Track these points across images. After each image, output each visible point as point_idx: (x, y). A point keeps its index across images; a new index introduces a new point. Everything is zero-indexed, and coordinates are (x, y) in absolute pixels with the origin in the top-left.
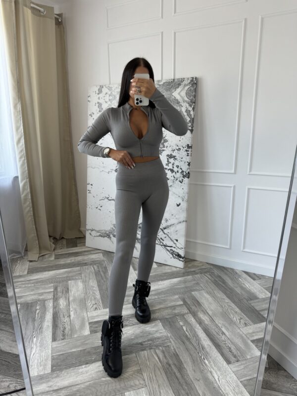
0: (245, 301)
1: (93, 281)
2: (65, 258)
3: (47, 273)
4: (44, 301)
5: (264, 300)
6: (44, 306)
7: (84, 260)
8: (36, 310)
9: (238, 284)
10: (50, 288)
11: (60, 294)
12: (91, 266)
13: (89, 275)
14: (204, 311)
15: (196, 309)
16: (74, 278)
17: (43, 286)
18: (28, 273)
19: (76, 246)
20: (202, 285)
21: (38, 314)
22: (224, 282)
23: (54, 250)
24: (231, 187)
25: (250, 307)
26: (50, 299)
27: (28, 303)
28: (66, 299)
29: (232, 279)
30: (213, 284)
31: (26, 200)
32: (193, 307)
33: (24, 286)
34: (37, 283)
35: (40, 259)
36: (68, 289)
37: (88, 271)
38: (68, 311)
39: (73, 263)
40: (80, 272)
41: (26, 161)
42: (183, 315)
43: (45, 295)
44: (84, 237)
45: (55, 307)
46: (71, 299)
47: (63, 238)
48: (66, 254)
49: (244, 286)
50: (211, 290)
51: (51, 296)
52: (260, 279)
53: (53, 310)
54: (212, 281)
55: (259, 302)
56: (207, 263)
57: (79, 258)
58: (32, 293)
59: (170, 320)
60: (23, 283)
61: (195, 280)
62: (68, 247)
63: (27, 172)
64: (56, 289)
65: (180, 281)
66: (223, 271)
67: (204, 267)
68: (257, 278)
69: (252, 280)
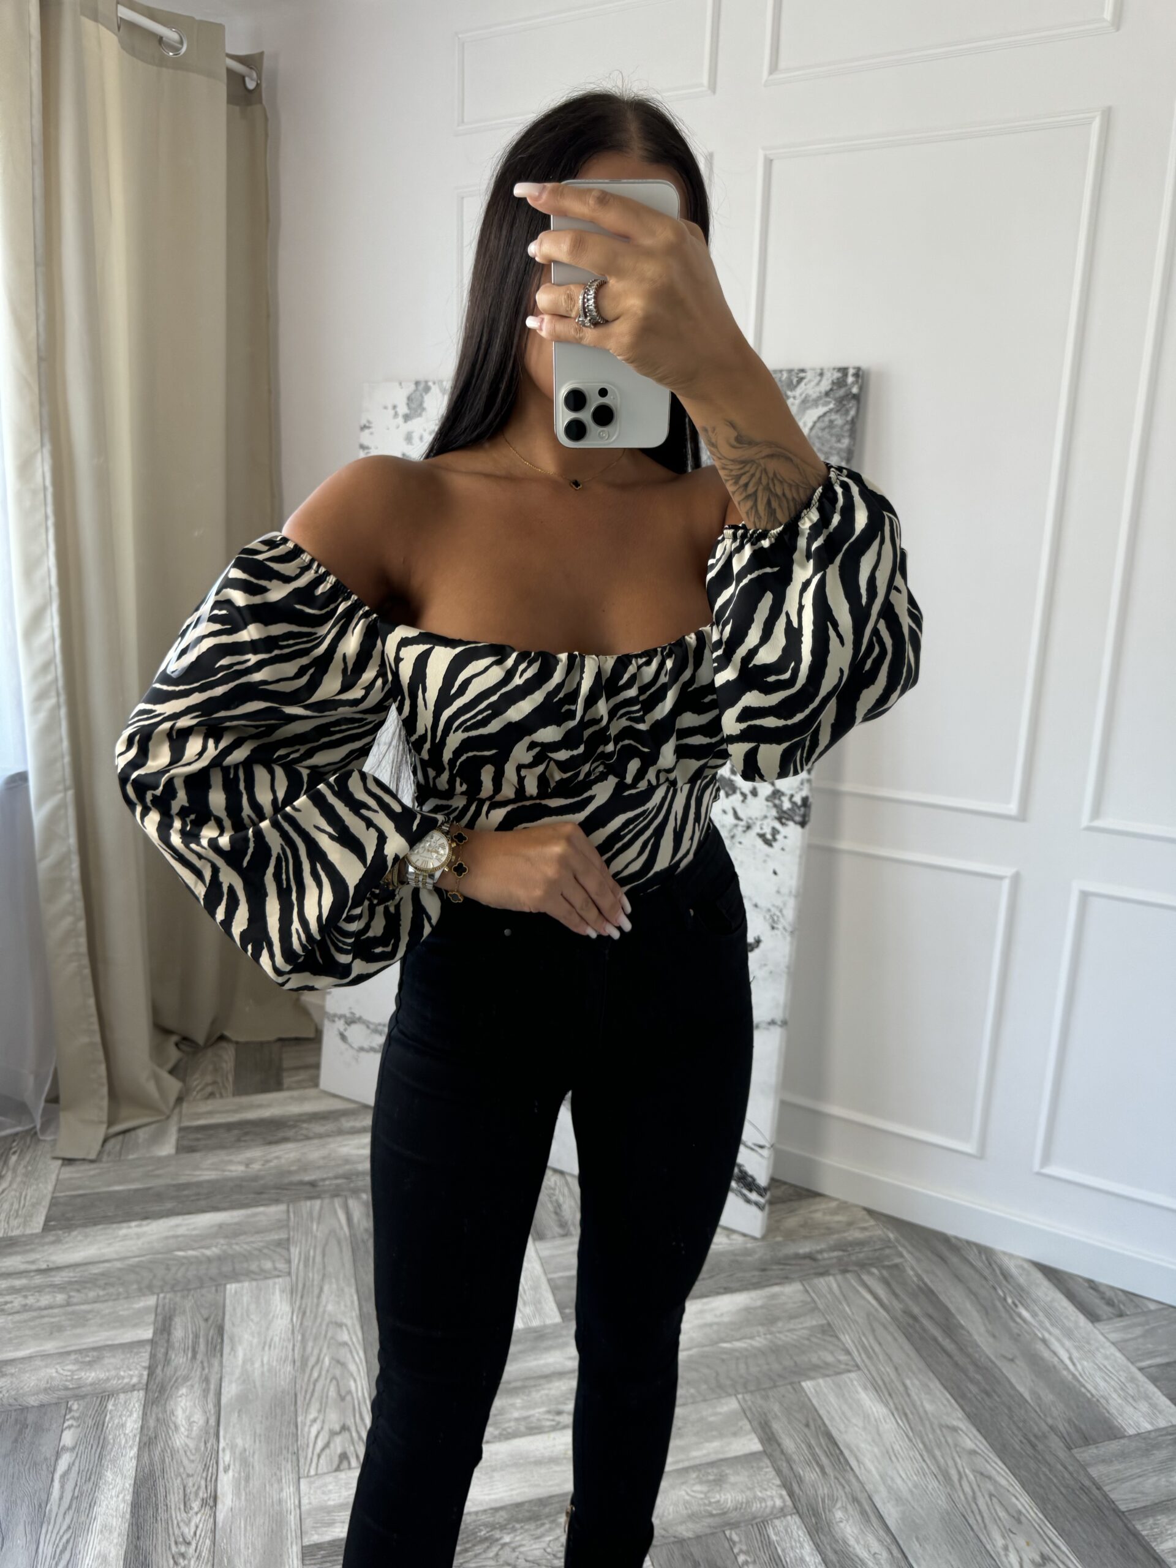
0: (1055, 1443)
1: (340, 1292)
2: (222, 1147)
3: (133, 1228)
4: (102, 1396)
5: (1148, 1443)
6: (100, 1425)
7: (305, 1168)
8: (58, 1456)
9: (1016, 1338)
10: (134, 1320)
11: (180, 1360)
12: (337, 1202)
13: (324, 1255)
14: (862, 1497)
15: (824, 1490)
16: (254, 1267)
17: (105, 1308)
18: (47, 1228)
19: (278, 1086)
20: (847, 1339)
21: (64, 1475)
22: (950, 1325)
23: (180, 1100)
24: (1001, 878)
25: (1083, 1488)
26: (133, 1388)
27: (24, 1409)
28: (206, 1391)
29: (986, 1311)
30: (902, 1339)
31: (56, 883)
32: (810, 1475)
33: (17, 1301)
34: (81, 1285)
35: (110, 1145)
36: (221, 1330)
37: (319, 1230)
38: (211, 1463)
39: (255, 1178)
40: (283, 1235)
41: (63, 712)
42: (759, 1523)
43: (110, 1360)
44: (316, 1040)
45: (148, 1441)
46: (230, 1390)
47: (222, 1038)
48: (229, 1127)
49: (1046, 1354)
50: (890, 1370)
51: (134, 1371)
52: (1121, 1315)
53: (139, 1457)
54: (894, 1319)
55: (1123, 1456)
56: (870, 1212)
57: (286, 1154)
58: (50, 1346)
59: (697, 1552)
60: (18, 1283)
61: (815, 1309)
62: (241, 1090)
63: (67, 759)
64: (164, 1328)
65: (748, 1310)
66: (943, 1259)
67: (857, 1235)
68: (1104, 1310)
69: (1082, 1320)
